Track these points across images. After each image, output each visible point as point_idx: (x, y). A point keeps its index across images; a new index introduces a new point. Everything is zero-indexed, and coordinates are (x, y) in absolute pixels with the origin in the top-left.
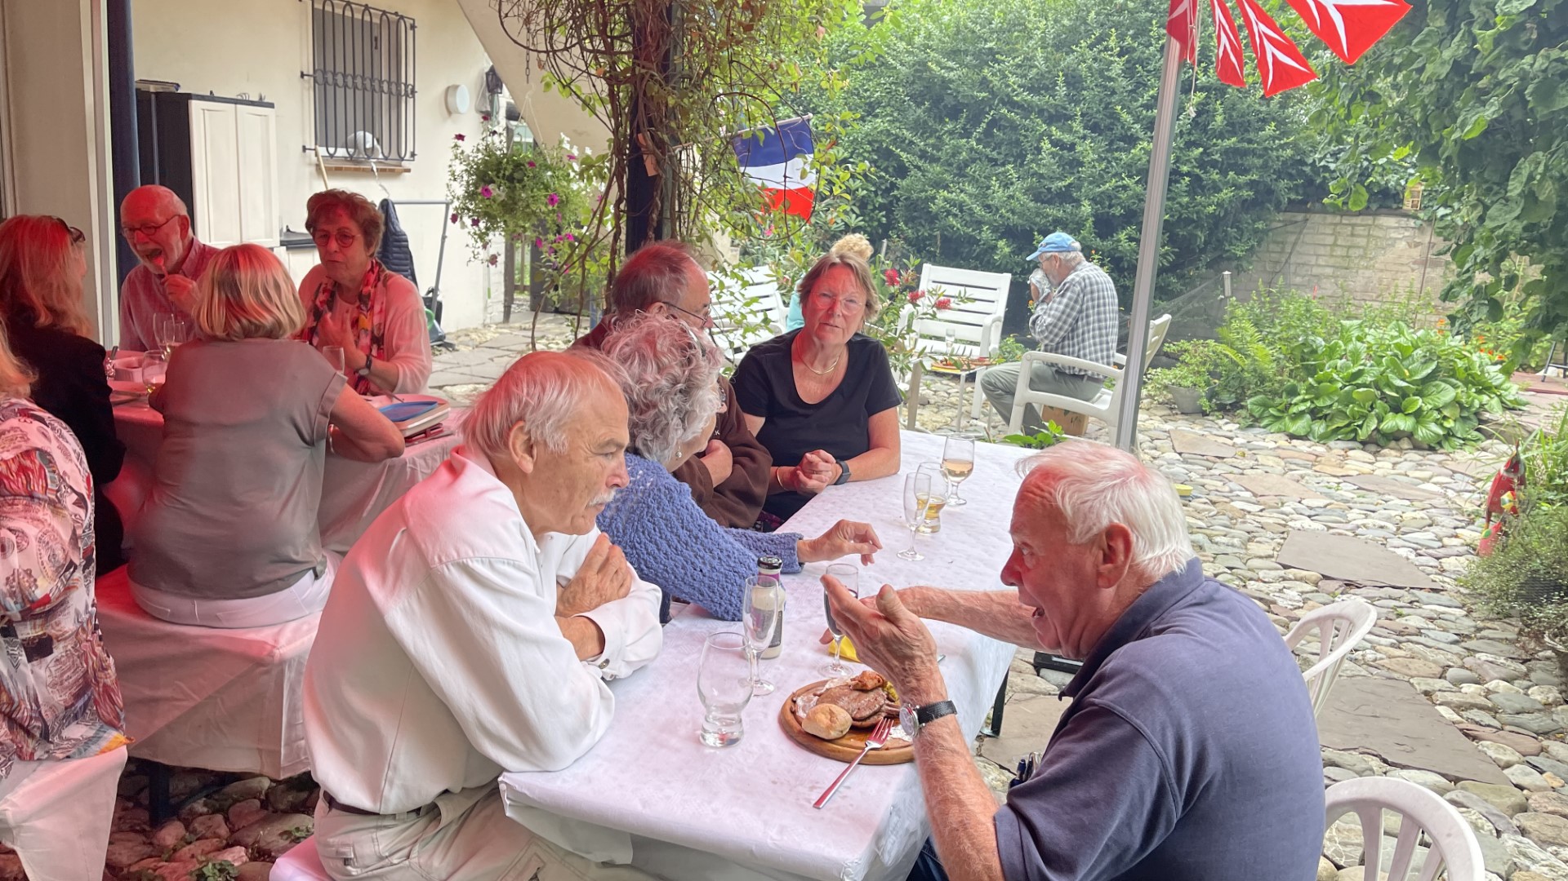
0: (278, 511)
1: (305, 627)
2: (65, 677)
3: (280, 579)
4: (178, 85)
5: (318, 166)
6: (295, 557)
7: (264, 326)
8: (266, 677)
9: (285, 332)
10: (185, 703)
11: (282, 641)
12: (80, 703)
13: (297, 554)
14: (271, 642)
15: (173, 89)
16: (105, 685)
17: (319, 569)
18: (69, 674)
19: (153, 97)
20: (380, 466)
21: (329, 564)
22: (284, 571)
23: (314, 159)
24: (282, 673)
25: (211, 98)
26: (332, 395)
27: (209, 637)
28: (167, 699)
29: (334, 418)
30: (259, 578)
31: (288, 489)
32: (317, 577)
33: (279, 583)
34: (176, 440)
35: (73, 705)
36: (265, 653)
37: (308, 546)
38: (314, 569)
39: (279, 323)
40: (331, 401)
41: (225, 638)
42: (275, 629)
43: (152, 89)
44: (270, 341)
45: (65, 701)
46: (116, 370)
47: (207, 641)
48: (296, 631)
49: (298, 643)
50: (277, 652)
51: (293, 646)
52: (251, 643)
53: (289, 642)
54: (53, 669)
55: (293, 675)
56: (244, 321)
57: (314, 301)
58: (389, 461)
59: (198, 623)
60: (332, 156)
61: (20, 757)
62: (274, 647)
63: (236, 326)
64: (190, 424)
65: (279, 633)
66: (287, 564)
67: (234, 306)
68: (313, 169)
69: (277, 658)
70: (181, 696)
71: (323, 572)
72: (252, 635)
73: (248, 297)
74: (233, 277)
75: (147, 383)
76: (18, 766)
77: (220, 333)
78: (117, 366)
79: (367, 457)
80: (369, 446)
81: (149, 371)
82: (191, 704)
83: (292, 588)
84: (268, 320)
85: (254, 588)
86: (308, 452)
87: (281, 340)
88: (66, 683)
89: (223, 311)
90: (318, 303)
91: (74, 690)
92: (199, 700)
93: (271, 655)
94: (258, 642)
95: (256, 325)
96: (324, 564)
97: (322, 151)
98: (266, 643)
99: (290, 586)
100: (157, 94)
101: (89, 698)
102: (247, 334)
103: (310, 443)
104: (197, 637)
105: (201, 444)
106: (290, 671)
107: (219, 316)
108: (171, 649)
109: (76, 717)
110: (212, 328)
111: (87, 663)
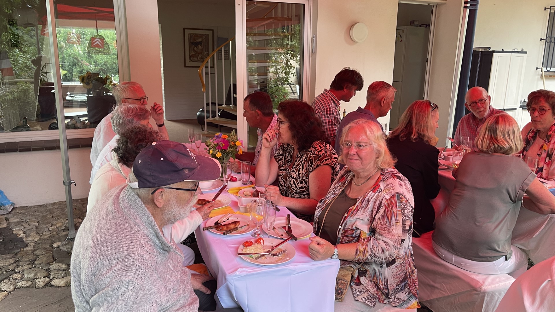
0: (493, 228)
1: (497, 280)
2: (398, 273)
3: (490, 257)
4: (490, 48)
5: (542, 75)
6: (497, 249)
7: (504, 148)
8: (477, 296)
9: (512, 152)
10: (444, 293)
11: (486, 283)
12: (403, 284)
13: (499, 248)
14: (481, 282)
15: (488, 50)
16: (413, 280)
17: (508, 256)
18: (400, 272)
19: (480, 53)
20: (546, 216)
21: (513, 255)
22: (493, 254)
23: (541, 73)
24: (484, 297)
25: (503, 51)
26: (528, 182)
27: (457, 271)
28: (437, 288)
29: (527, 192)
30: (481, 255)
31: (500, 219)
32: (506, 259)
33: (489, 258)
34: (458, 190)
35: (399, 284)
36: (478, 286)
37: (505, 245)
38: (506, 256)
39: (511, 148)
40: (527, 185)
41: (463, 273)
42: (484, 277)
43: (480, 50)
44: (504, 155)
45: (397, 283)
46: (444, 156)
47: (456, 272)
48: (493, 280)
49: (493, 286)
50: (483, 287)
51: (490, 287)
52: (473, 279)
53: (489, 285)
54: (394, 269)
55: (488, 299)
56: (496, 145)
57: (527, 136)
58: (551, 215)
59: (454, 264)
60: (548, 71)
61: (379, 301)
62: (482, 285)
63: (492, 147)
64: (464, 185)
65: (485, 279)
66: (494, 252)
67: (493, 138)
68: (540, 76)
69: (482, 291)
70: (443, 290)
71: (510, 258)
72: (474, 276)
73: (500, 136)
74: (496, 126)
75: (453, 163)
76: (378, 304)
77: (485, 149)
78: (445, 155)
79: (541, 212)
80: (542, 207)
81: (455, 158)
82: (446, 295)
83: (494, 262)
84: (506, 146)
85: (477, 257)
86: (512, 205)
87: (509, 155)
88: (398, 276)
89: (488, 140)
90: (528, 137)
91: (401, 279)
92: (450, 294)
93: (480, 287)
94: (476, 280)
95: (501, 148)
96: (511, 254)
97: (544, 69)
98: (479, 282)
99: (493, 261)
100: (482, 52)
101: (406, 283)
102: (496, 151)
103: (514, 202)
104: (452, 269)
105: (467, 194)
106: (487, 297)
107: (486, 143)
108: (442, 270)
109: (401, 290)
110: (482, 147)
111: (407, 270)
